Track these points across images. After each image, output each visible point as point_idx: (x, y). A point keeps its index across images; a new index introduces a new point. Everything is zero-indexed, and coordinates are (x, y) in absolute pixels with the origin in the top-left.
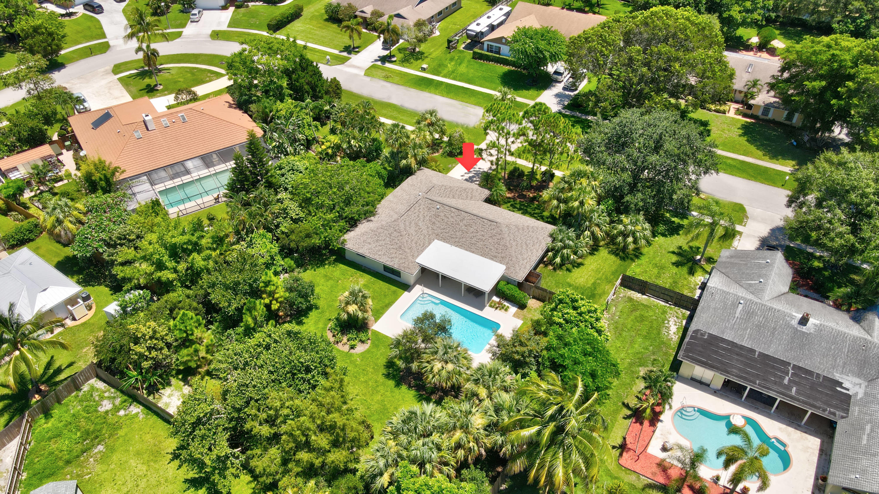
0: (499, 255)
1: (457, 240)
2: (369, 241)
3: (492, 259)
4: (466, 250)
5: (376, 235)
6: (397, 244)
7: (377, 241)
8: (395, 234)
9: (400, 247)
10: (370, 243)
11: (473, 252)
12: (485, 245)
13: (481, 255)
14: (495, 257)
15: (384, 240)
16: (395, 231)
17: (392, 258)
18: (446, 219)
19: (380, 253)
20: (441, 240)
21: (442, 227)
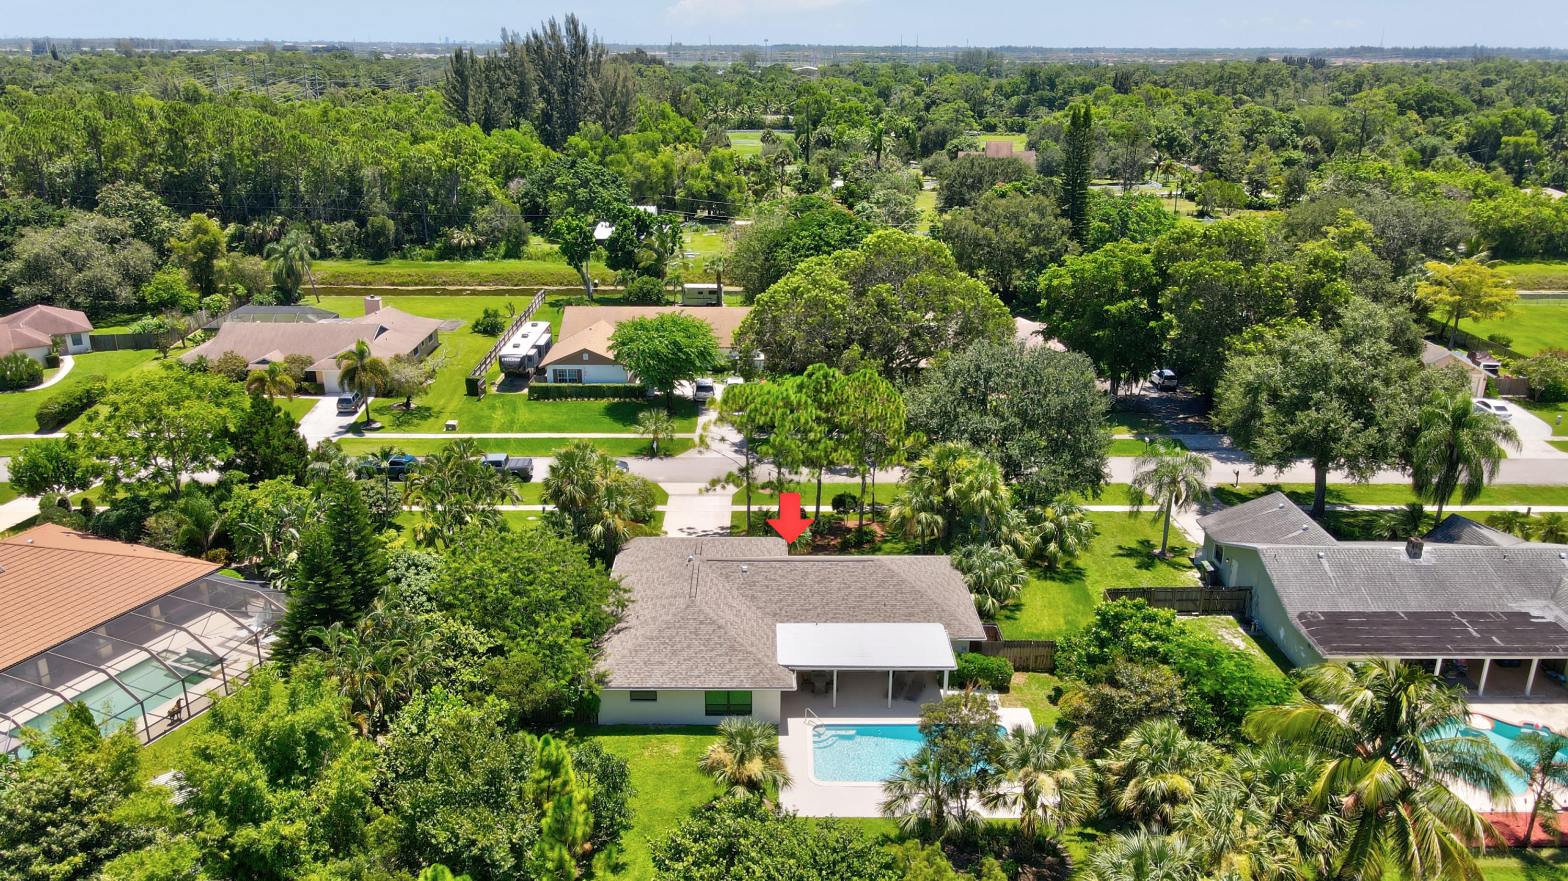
0: (917, 610)
1: (819, 610)
2: (656, 658)
3: (909, 621)
4: (849, 621)
5: (665, 643)
6: (721, 645)
7: (674, 653)
8: (704, 629)
9: (733, 649)
10: (662, 663)
11: (865, 621)
12: (878, 602)
13: (884, 621)
14: (911, 615)
15: (689, 647)
16: (701, 623)
17: (728, 672)
18: (774, 584)
19: (696, 673)
20: (788, 621)
21: (776, 599)
